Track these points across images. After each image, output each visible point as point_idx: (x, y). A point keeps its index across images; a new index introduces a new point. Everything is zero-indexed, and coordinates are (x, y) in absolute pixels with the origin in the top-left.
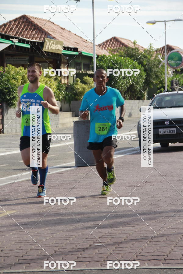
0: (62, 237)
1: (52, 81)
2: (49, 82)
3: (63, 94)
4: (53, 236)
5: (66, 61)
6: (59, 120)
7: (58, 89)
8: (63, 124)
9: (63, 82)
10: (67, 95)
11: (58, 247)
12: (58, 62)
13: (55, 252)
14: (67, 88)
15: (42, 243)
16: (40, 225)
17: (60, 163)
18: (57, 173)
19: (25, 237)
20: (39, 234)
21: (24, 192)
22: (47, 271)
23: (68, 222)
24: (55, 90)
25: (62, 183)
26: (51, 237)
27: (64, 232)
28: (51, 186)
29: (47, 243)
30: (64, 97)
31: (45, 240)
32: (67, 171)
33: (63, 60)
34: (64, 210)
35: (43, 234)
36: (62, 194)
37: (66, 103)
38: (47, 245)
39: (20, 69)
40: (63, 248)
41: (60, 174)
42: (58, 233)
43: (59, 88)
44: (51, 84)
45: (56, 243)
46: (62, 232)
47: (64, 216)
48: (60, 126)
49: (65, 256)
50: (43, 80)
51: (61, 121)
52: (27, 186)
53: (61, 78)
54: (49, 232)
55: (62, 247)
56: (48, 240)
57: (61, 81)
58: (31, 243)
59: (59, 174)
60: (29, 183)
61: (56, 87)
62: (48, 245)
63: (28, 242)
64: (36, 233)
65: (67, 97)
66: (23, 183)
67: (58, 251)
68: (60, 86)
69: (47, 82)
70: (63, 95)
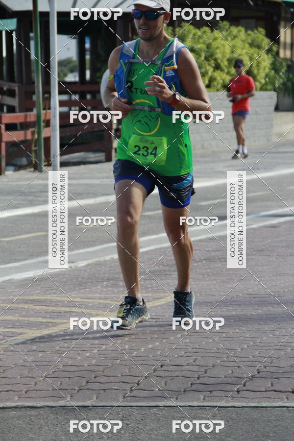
0: (272, 344)
1: (263, 53)
2: (256, 56)
3: (283, 79)
4: (254, 343)
5: (289, 16)
6: (272, 127)
7: (272, 69)
8: (280, 135)
9: (282, 54)
10: (289, 79)
11: (264, 364)
12: (275, 18)
13: (258, 373)
14: (289, 67)
15: (234, 354)
16: (232, 321)
17: (272, 208)
18: (266, 227)
19: (204, 343)
20: (230, 339)
21: (204, 260)
22: (243, 407)
23: (283, 317)
24: (267, 70)
25: (274, 244)
26: (252, 344)
27: (275, 336)
28: (254, 251)
29: (244, 356)
30: (284, 84)
31: (240, 350)
32: (285, 223)
33: (283, 14)
34: (277, 295)
35: (236, 339)
36: (274, 266)
37: (286, 95)
38: (243, 359)
39: (204, 32)
40: (273, 365)
41: (272, 229)
42: (265, 338)
43: (275, 67)
44: (260, 59)
45: (260, 355)
46: (271, 335)
47: (276, 306)
48: (275, 139)
49: (277, 380)
50: (246, 53)
51: (277, 129)
52: (210, 249)
53: (279, 48)
54: (248, 336)
55: (272, 363)
56: (246, 349)
57: (278, 53)
58: (214, 355)
59: (269, 229)
60: (213, 244)
61: (269, 66)
62: (246, 359)
63: (209, 351)
64: (224, 335)
65: (289, 84)
66: (204, 244)
67: (265, 370)
68: (277, 63)
69: (252, 54)
70: (281, 81)
